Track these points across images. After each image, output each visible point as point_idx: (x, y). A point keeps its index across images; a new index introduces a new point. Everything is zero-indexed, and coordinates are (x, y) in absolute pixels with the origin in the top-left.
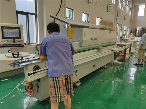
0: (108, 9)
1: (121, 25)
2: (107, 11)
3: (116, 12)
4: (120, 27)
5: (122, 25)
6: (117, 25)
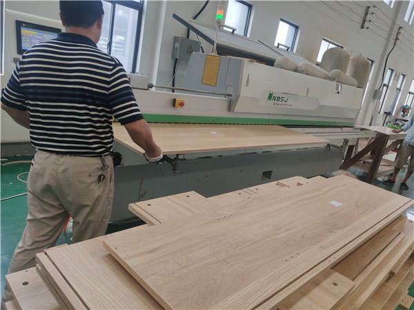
0: (364, 21)
1: (401, 77)
2: (362, 27)
3: (390, 34)
4: (398, 80)
5: (404, 76)
6: (389, 72)
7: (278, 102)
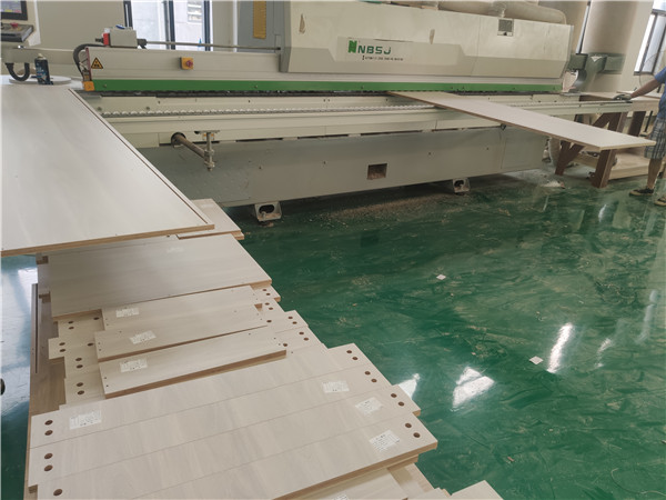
7: (371, 55)
